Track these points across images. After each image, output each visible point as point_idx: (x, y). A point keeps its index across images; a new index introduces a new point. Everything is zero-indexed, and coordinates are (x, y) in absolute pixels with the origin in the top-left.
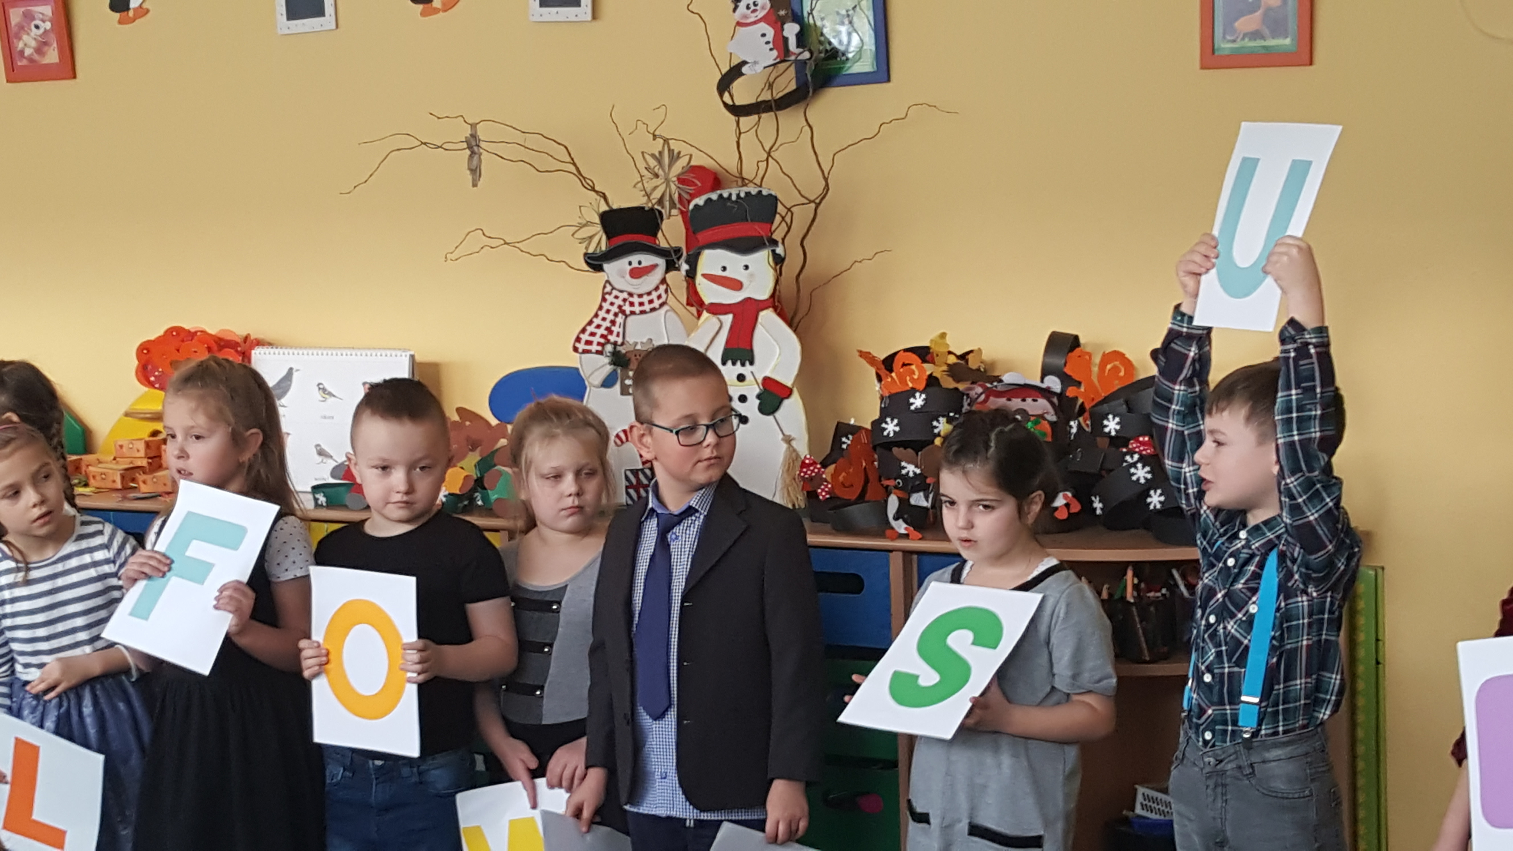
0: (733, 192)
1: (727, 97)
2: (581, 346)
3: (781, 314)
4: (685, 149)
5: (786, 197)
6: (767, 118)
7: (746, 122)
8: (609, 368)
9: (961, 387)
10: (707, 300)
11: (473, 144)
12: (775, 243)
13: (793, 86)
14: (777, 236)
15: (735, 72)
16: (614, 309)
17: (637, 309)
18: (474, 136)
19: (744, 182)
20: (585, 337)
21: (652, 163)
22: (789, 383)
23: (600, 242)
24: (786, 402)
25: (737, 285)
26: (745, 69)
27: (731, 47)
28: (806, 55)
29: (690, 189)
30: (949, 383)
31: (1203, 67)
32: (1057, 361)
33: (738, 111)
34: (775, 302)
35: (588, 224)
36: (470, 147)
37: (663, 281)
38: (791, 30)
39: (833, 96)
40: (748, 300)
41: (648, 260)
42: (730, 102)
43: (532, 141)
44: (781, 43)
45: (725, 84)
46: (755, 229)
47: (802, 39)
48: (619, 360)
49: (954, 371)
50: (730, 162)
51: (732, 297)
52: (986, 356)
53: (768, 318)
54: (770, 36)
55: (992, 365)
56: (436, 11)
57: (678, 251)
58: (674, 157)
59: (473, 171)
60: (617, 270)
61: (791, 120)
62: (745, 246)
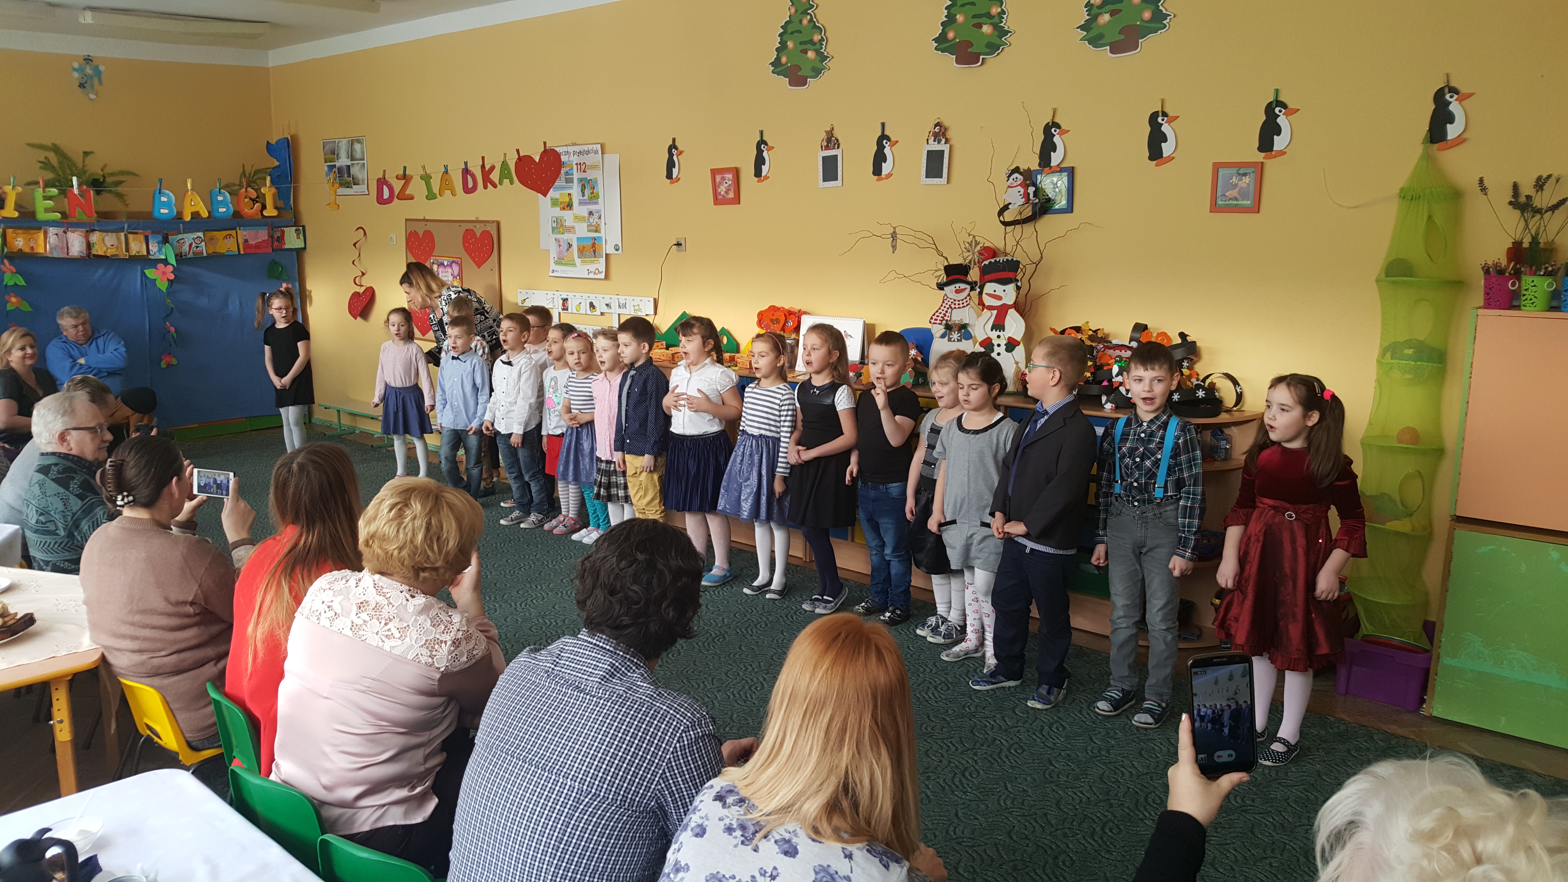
0: (1001, 259)
1: (1001, 218)
2: (933, 321)
3: (1018, 311)
4: (982, 240)
5: (1024, 261)
6: (1018, 227)
7: (1009, 228)
8: (943, 331)
9: (1094, 344)
10: (987, 304)
11: (894, 236)
12: (1017, 281)
13: (1030, 214)
14: (1018, 278)
15: (1006, 208)
16: (947, 306)
17: (957, 306)
18: (894, 232)
19: (1006, 254)
20: (935, 317)
21: (967, 245)
22: (1019, 340)
23: (943, 278)
24: (1018, 348)
25: (999, 298)
26: (1009, 207)
27: (1005, 196)
29: (982, 257)
30: (1088, 343)
31: (1211, 212)
32: (1137, 335)
33: (1006, 224)
34: (1016, 306)
35: (939, 270)
36: (892, 237)
37: (969, 295)
38: (1031, 190)
39: (1047, 219)
40: (1004, 304)
41: (963, 286)
42: (1003, 220)
43: (918, 235)
44: (1026, 195)
45: (1001, 213)
46: (1009, 275)
47: (1035, 194)
48: (949, 327)
49: (1091, 338)
50: (1000, 245)
51: (997, 303)
52: (1106, 331)
53: (1012, 312)
54: (1022, 193)
55: (1107, 335)
56: (883, 179)
57: (976, 283)
58: (977, 244)
59: (893, 247)
60: (950, 290)
61: (1028, 228)
62: (1004, 282)
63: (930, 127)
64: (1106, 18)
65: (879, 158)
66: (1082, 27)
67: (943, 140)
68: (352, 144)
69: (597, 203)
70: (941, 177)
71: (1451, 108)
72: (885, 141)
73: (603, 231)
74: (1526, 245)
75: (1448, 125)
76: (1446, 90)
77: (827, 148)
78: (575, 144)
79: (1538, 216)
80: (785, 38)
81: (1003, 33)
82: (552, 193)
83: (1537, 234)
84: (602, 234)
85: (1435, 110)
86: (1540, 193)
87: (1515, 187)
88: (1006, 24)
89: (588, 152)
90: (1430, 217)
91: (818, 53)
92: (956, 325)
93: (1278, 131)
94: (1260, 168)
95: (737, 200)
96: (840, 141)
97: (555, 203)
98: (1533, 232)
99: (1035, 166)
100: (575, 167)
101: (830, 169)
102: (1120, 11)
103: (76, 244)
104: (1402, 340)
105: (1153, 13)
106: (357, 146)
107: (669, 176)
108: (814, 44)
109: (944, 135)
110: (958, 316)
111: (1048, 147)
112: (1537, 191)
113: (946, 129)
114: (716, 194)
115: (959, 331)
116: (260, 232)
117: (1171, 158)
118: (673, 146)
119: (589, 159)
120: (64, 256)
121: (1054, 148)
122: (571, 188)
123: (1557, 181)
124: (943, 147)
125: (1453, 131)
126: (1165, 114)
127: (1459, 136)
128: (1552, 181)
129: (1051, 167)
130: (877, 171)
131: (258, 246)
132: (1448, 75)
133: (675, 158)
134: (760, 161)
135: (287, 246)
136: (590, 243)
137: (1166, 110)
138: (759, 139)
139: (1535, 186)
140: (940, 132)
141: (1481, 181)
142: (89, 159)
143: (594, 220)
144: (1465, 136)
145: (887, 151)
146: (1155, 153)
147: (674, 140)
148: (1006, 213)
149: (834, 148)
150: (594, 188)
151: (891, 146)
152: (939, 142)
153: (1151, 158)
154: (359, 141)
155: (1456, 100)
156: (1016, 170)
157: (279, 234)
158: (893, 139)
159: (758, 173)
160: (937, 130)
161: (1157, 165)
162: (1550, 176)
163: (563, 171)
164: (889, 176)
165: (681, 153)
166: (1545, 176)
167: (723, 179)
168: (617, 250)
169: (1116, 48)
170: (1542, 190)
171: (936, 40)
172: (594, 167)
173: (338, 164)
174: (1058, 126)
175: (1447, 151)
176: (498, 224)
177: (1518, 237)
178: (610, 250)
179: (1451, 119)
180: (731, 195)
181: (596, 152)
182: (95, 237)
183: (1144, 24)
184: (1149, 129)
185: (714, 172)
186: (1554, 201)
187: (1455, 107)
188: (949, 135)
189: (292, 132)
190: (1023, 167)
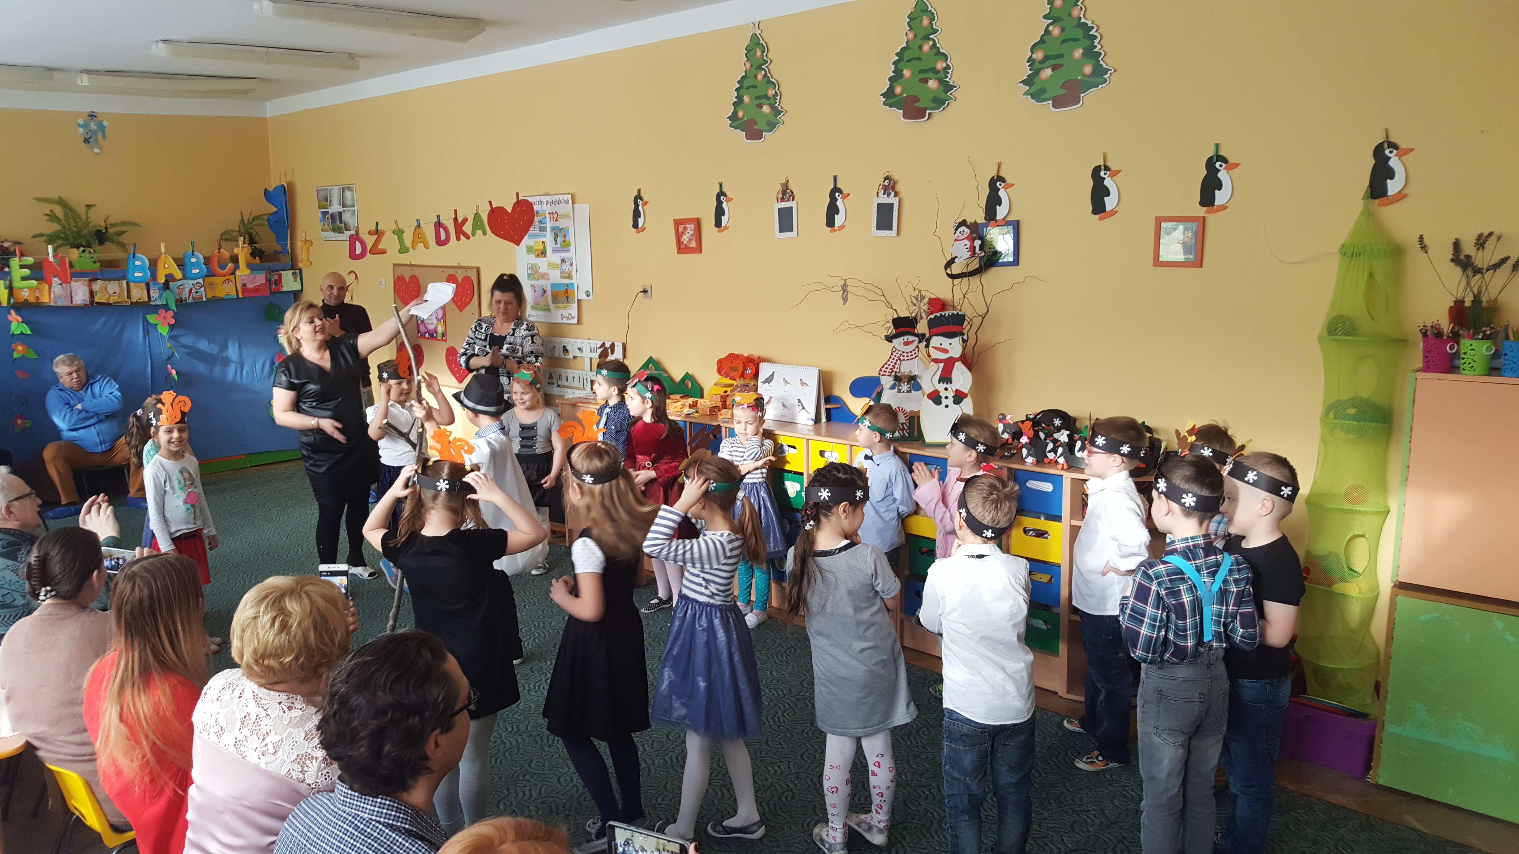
0: (947, 312)
1: (948, 271)
2: (882, 372)
3: (964, 364)
4: (928, 294)
5: (970, 314)
6: (965, 279)
7: (957, 281)
8: (893, 382)
10: (934, 357)
11: (845, 288)
12: (964, 334)
13: (977, 266)
14: (965, 331)
16: (896, 358)
17: (906, 358)
18: (844, 285)
19: (953, 308)
20: (883, 369)
21: (914, 298)
22: (966, 392)
23: (892, 331)
24: (965, 400)
25: (946, 351)
26: (956, 260)
27: (951, 250)
28: (983, 254)
29: (931, 310)
31: (1154, 266)
33: (952, 277)
34: (963, 359)
35: (888, 322)
36: (843, 289)
37: (917, 347)
38: (978, 243)
39: (994, 270)
40: (951, 357)
41: (911, 338)
42: (950, 273)
43: (868, 287)
44: (972, 249)
45: (948, 265)
46: (955, 328)
47: (982, 248)
48: (898, 379)
50: (947, 298)
51: (944, 356)
53: (959, 365)
54: (968, 246)
56: (836, 231)
57: (923, 335)
58: (923, 298)
59: (844, 299)
60: (898, 342)
61: (975, 280)
62: (950, 335)
63: (880, 180)
64: (1047, 73)
65: (832, 211)
66: (1024, 82)
67: (893, 194)
68: (343, 191)
69: (568, 251)
70: (891, 229)
71: (1391, 163)
72: (837, 194)
73: (574, 277)
74: (1468, 303)
75: (1389, 181)
76: (1386, 145)
77: (783, 200)
78: (547, 194)
79: (1478, 276)
80: (741, 92)
81: (948, 87)
82: (526, 241)
83: (1479, 292)
84: (574, 281)
85: (1375, 165)
86: (1481, 251)
87: (1457, 245)
88: (950, 79)
89: (559, 202)
90: (1371, 275)
91: (772, 107)
92: (905, 376)
93: (1219, 185)
94: (1203, 222)
95: (699, 249)
96: (795, 194)
97: (530, 250)
98: (1475, 290)
99: (981, 219)
100: (548, 216)
101: (786, 221)
102: (1061, 66)
103: (80, 293)
104: (1345, 397)
105: (1094, 69)
106: (348, 194)
107: (635, 225)
108: (768, 98)
109: (893, 188)
110: (906, 368)
111: (993, 201)
112: (1478, 249)
113: (895, 183)
114: (679, 243)
115: (909, 382)
116: (258, 276)
117: (1113, 212)
118: (638, 197)
119: (562, 209)
120: (68, 304)
121: (999, 202)
122: (545, 236)
123: (1499, 238)
124: (892, 200)
125: (1393, 187)
126: (1107, 168)
127: (1399, 192)
128: (1493, 239)
129: (996, 221)
130: (830, 223)
131: (256, 290)
132: (1386, 129)
133: (640, 208)
134: (719, 212)
135: (284, 289)
136: (563, 289)
137: (1109, 164)
138: (718, 190)
139: (1476, 244)
140: (890, 186)
141: (1421, 238)
142: (91, 212)
143: (566, 267)
144: (1405, 192)
145: (839, 203)
146: (1098, 207)
147: (639, 191)
148: (953, 266)
149: (789, 200)
150: (565, 236)
151: (843, 198)
152: (889, 195)
153: (1095, 212)
154: (350, 189)
155: (1396, 155)
156: (963, 223)
157: (276, 278)
158: (845, 192)
159: (718, 223)
160: (886, 183)
161: (1100, 219)
162: (1491, 234)
163: (537, 220)
164: (842, 227)
165: (646, 203)
166: (1486, 234)
167: (685, 229)
168: (588, 296)
169: (1058, 103)
170: (1483, 248)
171: (884, 95)
172: (566, 216)
173: (331, 211)
174: (1002, 180)
175: (1387, 207)
176: (478, 270)
177: (1460, 296)
178: (582, 296)
179: (1391, 174)
180: (693, 244)
181: (567, 202)
182: (97, 286)
183: (1086, 79)
184: (1091, 183)
185: (677, 223)
186: (1495, 260)
187: (1394, 163)
188: (898, 188)
189: (289, 179)
190: (970, 220)
